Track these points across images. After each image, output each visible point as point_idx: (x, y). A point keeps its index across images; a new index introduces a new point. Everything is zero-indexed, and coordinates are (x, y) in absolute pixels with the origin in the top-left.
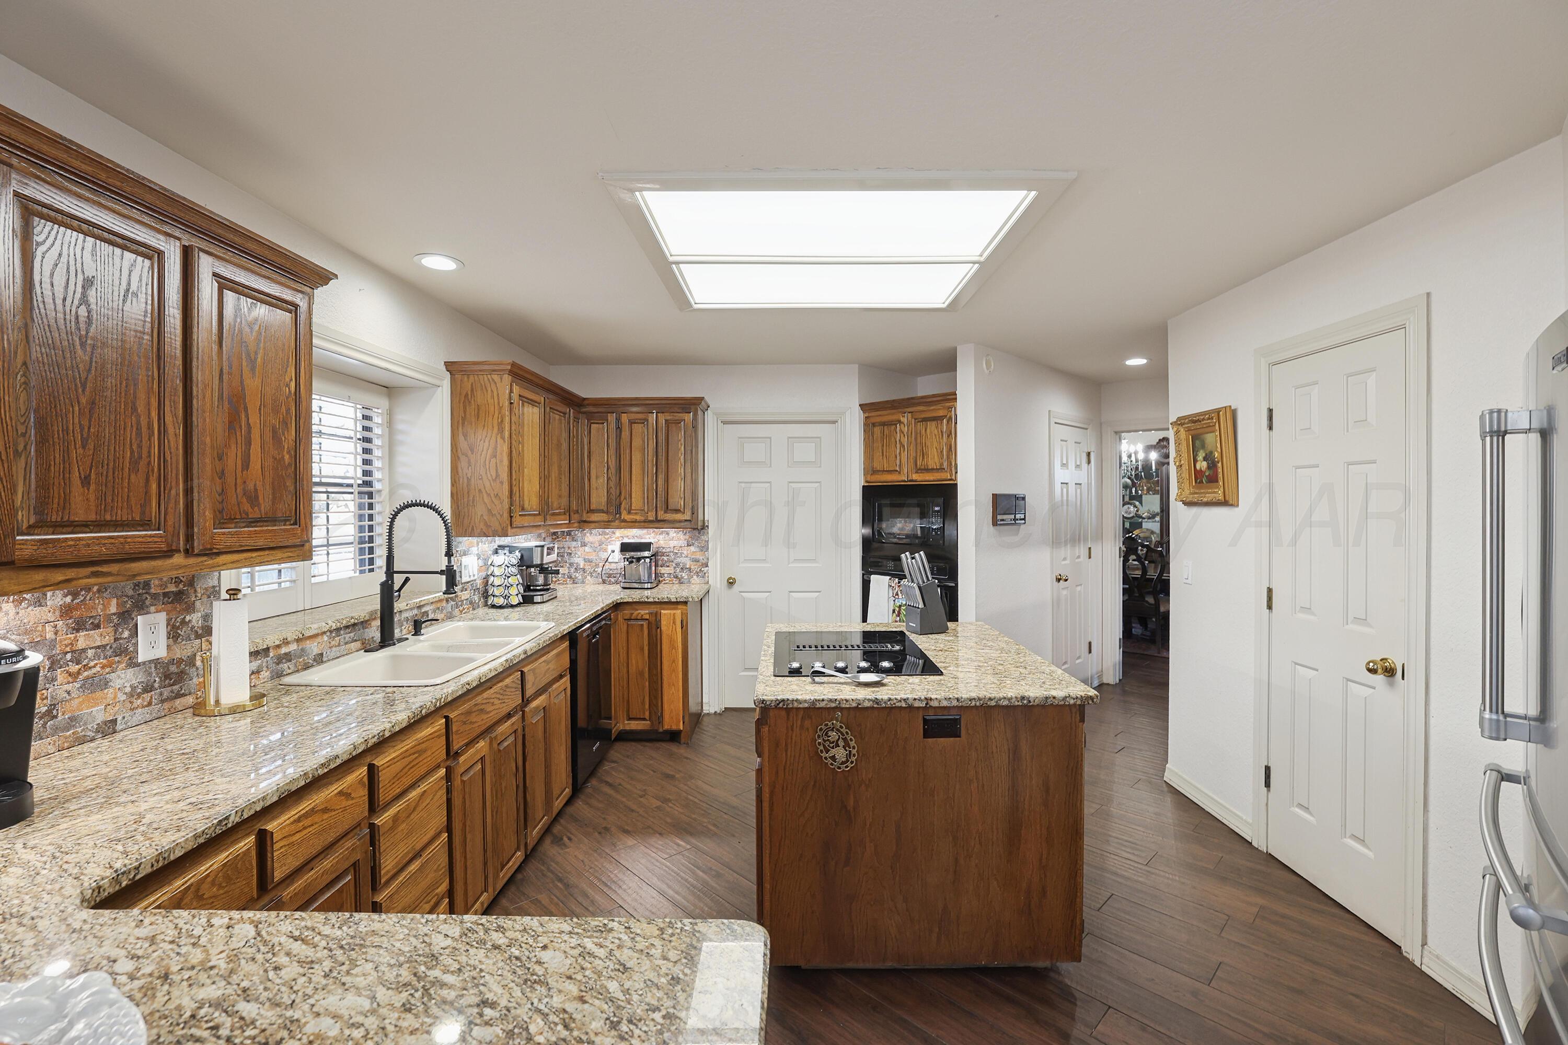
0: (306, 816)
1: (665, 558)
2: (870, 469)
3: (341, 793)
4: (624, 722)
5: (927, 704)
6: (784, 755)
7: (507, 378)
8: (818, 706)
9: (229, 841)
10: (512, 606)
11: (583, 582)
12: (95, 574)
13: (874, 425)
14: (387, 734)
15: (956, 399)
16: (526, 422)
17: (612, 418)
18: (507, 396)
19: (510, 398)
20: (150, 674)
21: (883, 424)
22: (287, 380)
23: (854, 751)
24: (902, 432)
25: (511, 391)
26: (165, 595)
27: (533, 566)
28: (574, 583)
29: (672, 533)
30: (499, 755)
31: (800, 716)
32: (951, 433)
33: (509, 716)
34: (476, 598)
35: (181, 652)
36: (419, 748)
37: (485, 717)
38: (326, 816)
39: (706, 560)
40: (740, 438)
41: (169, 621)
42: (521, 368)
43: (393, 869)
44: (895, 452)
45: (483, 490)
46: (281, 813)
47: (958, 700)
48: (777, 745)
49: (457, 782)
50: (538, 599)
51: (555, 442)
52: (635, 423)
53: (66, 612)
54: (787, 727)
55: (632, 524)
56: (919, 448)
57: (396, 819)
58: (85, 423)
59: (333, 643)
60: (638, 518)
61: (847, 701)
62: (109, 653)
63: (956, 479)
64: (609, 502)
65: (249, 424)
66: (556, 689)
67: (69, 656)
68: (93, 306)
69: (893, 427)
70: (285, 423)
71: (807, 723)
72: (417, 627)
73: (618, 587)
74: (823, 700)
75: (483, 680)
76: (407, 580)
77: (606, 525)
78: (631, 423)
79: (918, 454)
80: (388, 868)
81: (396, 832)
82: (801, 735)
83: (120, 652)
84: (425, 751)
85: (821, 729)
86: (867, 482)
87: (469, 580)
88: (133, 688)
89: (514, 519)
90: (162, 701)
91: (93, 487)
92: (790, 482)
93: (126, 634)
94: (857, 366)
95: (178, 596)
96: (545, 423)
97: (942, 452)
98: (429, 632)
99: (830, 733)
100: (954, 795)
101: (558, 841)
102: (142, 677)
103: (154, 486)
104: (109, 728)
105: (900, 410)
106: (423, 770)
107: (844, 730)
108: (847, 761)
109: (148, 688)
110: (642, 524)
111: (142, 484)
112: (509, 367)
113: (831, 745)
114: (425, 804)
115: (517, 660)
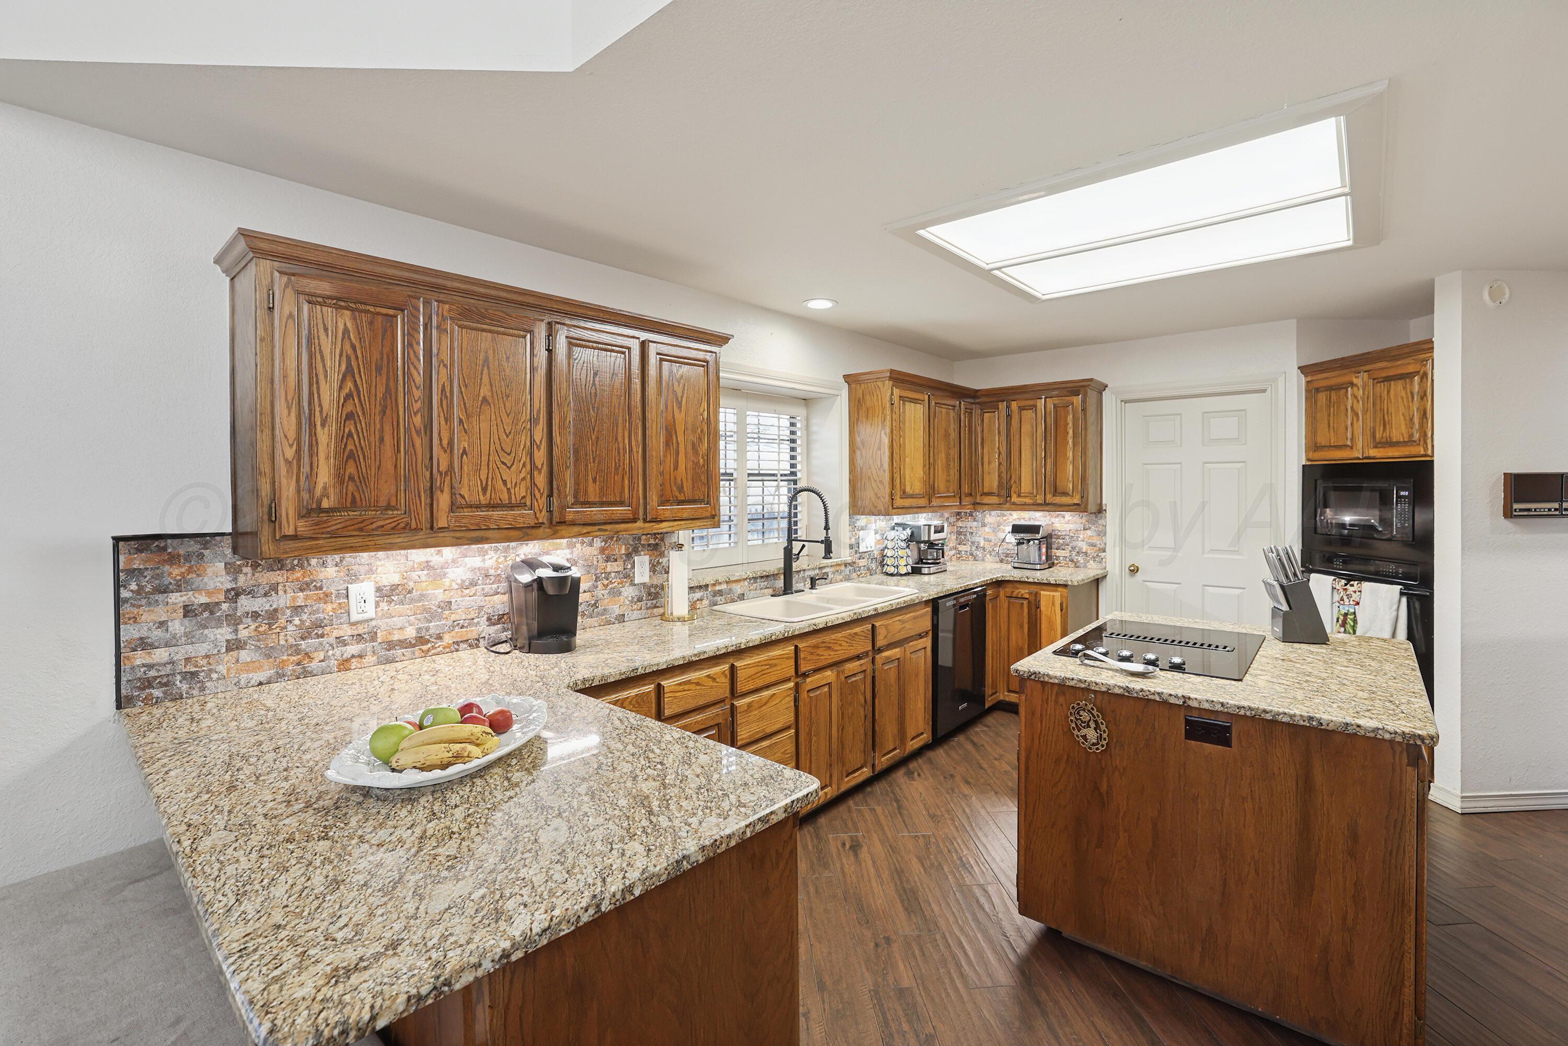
0: (685, 683)
1: (1061, 541)
2: (1313, 445)
3: (708, 676)
4: (1003, 693)
5: (1184, 702)
6: (1039, 725)
7: (888, 384)
8: (1068, 684)
9: (642, 683)
10: (901, 575)
11: (983, 560)
12: (600, 530)
13: (1318, 390)
14: (743, 646)
15: (1433, 348)
16: (907, 420)
17: (1003, 406)
18: (888, 399)
19: (891, 400)
20: (641, 591)
21: (1330, 388)
22: (702, 411)
23: (1105, 735)
24: (1355, 397)
25: (892, 394)
26: (649, 545)
27: (922, 542)
28: (975, 560)
29: (1068, 515)
30: (847, 687)
31: (1054, 692)
32: (1425, 394)
33: (858, 657)
34: (874, 566)
35: (657, 581)
36: (771, 662)
37: (832, 653)
38: (698, 688)
39: (1103, 545)
40: (1144, 416)
41: (651, 561)
42: (900, 373)
43: (747, 738)
44: (1345, 422)
45: (871, 477)
46: (671, 677)
47: (1222, 705)
48: (1033, 714)
49: (804, 695)
50: (925, 571)
51: (942, 432)
52: (1024, 409)
53: (602, 550)
54: (1042, 701)
55: (1022, 507)
56: (1379, 415)
57: (750, 705)
58: (594, 449)
59: (752, 587)
60: (1028, 500)
61: (1096, 684)
62: (621, 576)
63: (1433, 456)
64: (1000, 485)
65: (677, 442)
66: (912, 646)
67: (603, 575)
68: (597, 386)
69: (1343, 391)
70: (700, 439)
71: (1061, 699)
72: (813, 583)
73: (1009, 567)
74: (1073, 679)
75: (830, 624)
76: (803, 546)
77: (999, 506)
78: (1021, 409)
79: (1378, 424)
80: (744, 736)
81: (750, 714)
82: (1055, 710)
83: (627, 576)
84: (775, 665)
85: (1073, 707)
86: (1308, 460)
87: (866, 550)
88: (633, 598)
89: (894, 502)
90: (647, 609)
91: (598, 483)
92: (1205, 463)
93: (629, 566)
94: (1295, 320)
95: (655, 547)
96: (930, 419)
97: (1411, 419)
98: (823, 589)
99: (1081, 713)
100: (1222, 809)
101: (910, 774)
102: (637, 593)
103: (626, 482)
104: (621, 619)
105: (1353, 369)
106: (773, 679)
107: (1095, 712)
108: (1098, 743)
109: (640, 600)
110: (1032, 507)
111: (620, 481)
112: (888, 374)
113: (1083, 725)
114: (774, 703)
115: (866, 615)
